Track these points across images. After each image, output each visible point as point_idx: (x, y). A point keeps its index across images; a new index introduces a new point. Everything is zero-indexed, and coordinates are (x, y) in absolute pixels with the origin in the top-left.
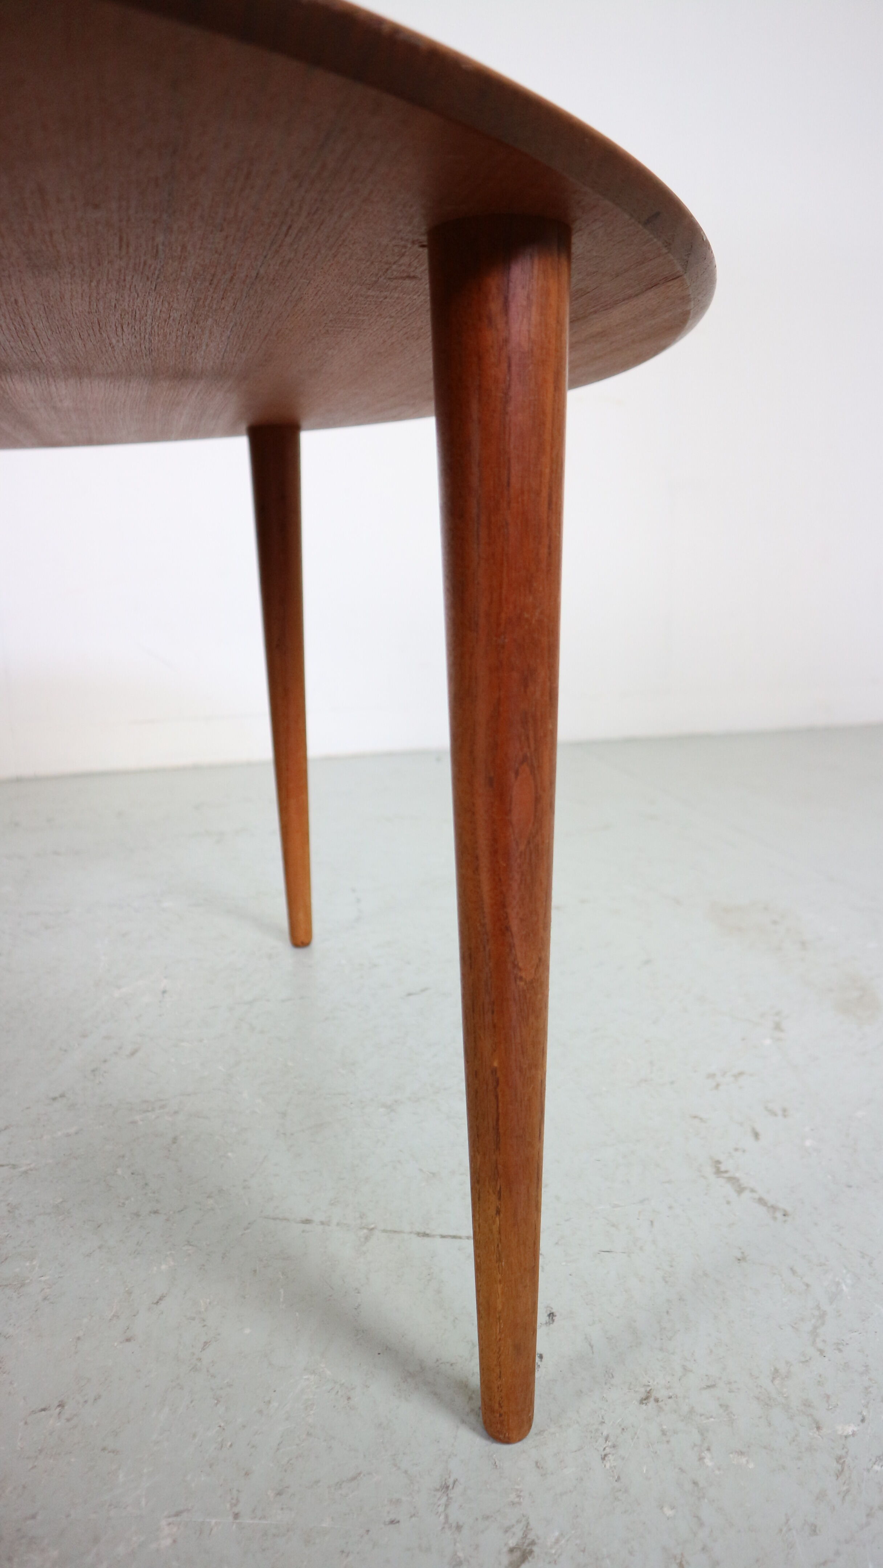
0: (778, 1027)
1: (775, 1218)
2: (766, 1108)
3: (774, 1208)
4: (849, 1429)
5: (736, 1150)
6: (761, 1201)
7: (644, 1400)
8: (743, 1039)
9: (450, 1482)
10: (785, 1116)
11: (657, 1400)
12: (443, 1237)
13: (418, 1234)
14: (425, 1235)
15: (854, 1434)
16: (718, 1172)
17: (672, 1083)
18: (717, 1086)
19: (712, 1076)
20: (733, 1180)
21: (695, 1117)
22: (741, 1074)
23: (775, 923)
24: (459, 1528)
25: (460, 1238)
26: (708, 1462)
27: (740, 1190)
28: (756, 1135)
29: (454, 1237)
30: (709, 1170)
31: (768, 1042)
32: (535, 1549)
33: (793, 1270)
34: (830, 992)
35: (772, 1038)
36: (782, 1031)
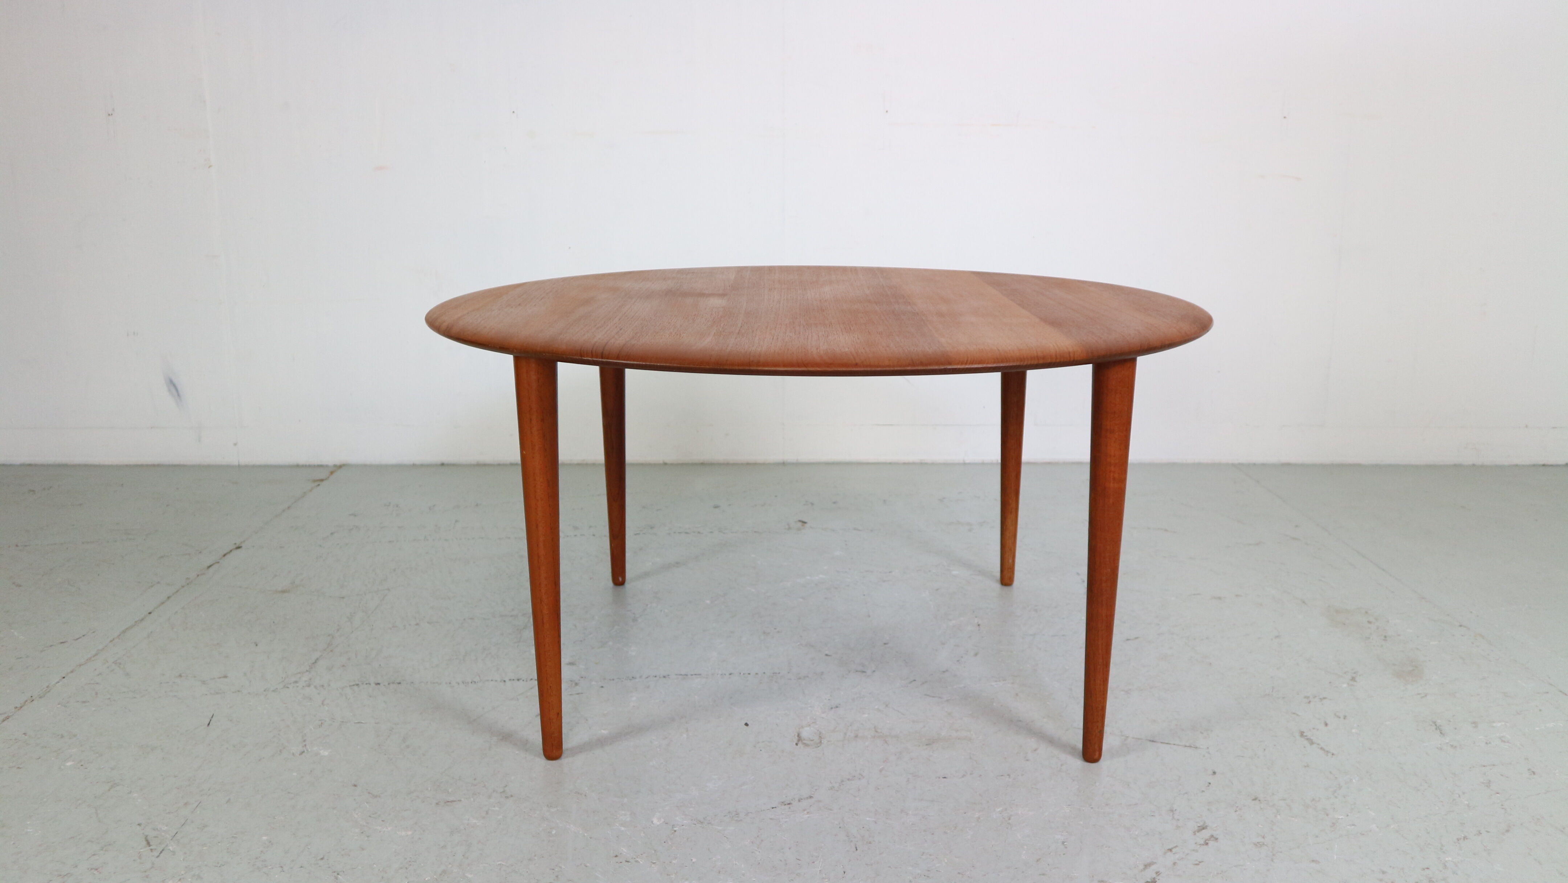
0: (1353, 679)
1: (1327, 755)
2: (1335, 714)
3: (1328, 752)
5: (1314, 729)
6: (1321, 748)
7: (1255, 799)
8: (1330, 683)
9: (1174, 809)
10: (1344, 719)
11: (1259, 800)
12: (1162, 743)
13: (1150, 741)
14: (1153, 741)
15: (1342, 818)
16: (1302, 736)
17: (1283, 698)
18: (1310, 702)
19: (1307, 697)
20: (1308, 739)
21: (1294, 713)
22: (1324, 698)
23: (1369, 622)
24: (1178, 820)
25: (1170, 744)
26: (1279, 817)
27: (1312, 743)
28: (1326, 725)
29: (1167, 743)
30: (1297, 734)
31: (1345, 686)
32: (1208, 828)
33: (1331, 773)
34: (1394, 665)
35: (1348, 684)
36: (1355, 681)
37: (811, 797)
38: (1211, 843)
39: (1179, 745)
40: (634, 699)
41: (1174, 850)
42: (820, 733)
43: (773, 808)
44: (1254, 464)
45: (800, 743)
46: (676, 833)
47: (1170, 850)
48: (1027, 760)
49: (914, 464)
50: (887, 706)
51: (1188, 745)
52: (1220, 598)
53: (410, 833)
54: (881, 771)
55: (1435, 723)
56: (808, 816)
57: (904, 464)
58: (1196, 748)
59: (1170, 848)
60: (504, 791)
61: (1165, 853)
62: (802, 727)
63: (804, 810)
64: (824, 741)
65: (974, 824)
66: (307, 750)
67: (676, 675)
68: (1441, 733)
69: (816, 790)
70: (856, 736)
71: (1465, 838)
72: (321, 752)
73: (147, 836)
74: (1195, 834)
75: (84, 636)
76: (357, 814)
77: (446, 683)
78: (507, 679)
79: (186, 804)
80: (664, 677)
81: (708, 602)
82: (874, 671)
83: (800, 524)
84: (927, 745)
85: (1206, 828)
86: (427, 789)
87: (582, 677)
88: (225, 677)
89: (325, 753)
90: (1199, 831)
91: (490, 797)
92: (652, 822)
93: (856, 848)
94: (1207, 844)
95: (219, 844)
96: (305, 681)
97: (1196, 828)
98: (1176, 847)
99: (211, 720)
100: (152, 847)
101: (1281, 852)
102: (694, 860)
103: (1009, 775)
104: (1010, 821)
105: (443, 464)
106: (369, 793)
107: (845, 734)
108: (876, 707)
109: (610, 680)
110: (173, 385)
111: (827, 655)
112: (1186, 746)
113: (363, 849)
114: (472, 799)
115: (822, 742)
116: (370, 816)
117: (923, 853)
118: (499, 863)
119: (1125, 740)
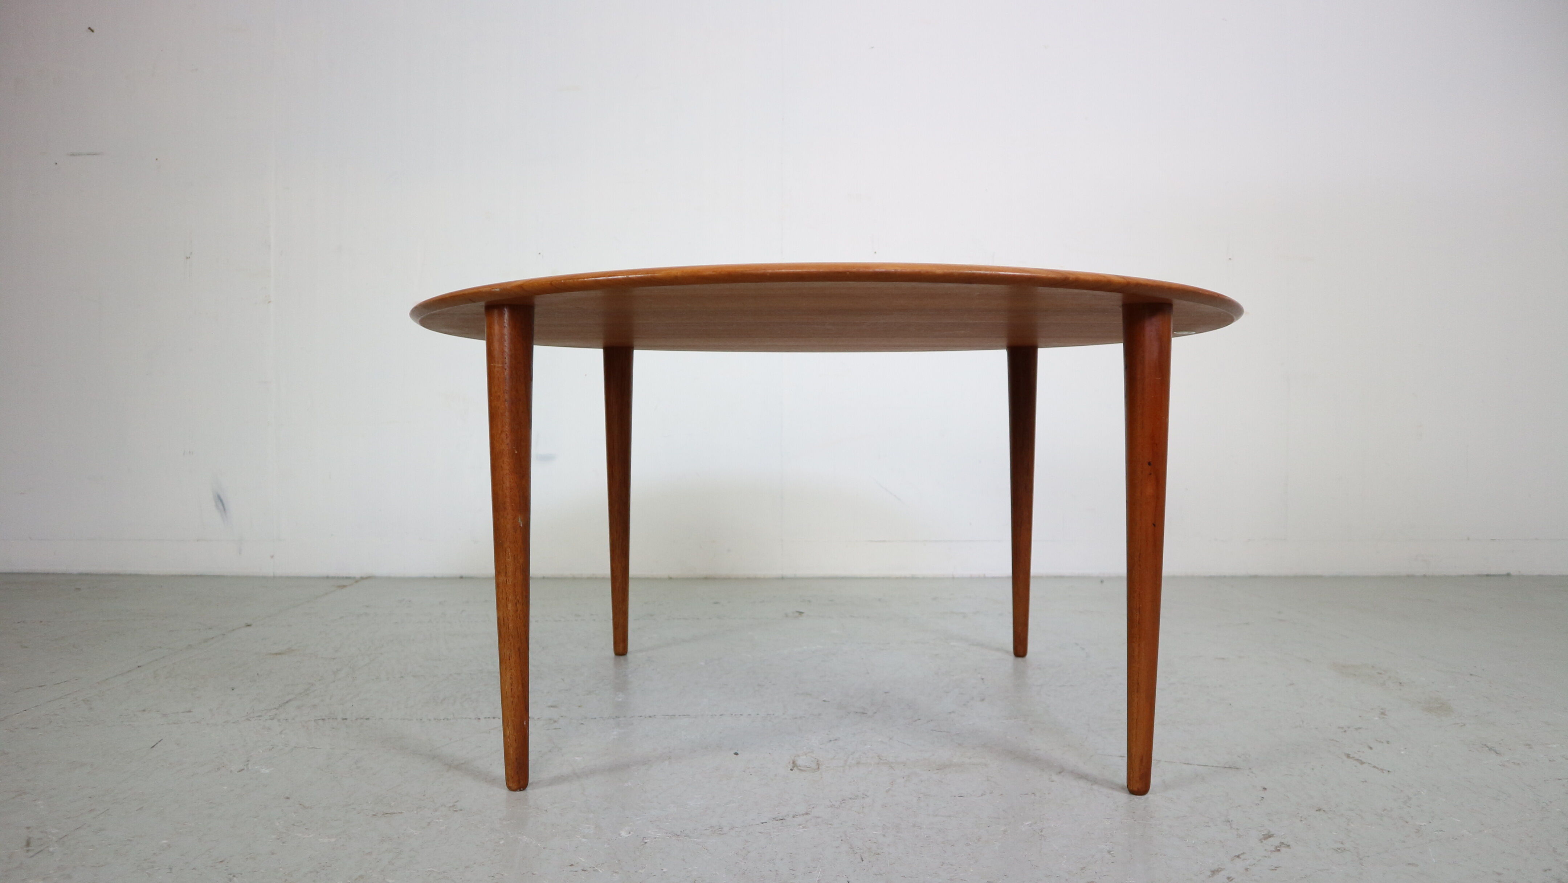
0: (1383, 713)
1: (1383, 772)
2: (1377, 740)
3: (1382, 770)
5: (1359, 751)
6: (1375, 767)
7: (1319, 810)
8: (1361, 716)
9: (1230, 820)
10: (1388, 743)
12: (1198, 765)
15: (1425, 825)
16: (1349, 757)
17: (1317, 728)
18: (1346, 731)
19: (1342, 727)
20: (1357, 760)
21: (1333, 740)
22: (1360, 728)
23: (1380, 673)
24: (1238, 829)
26: (1352, 825)
27: (1362, 763)
28: (1371, 748)
30: (1345, 758)
31: (1377, 718)
32: (1275, 836)
33: (1394, 786)
34: (1420, 703)
35: (1379, 717)
36: (1386, 715)
37: (807, 813)
38: (1283, 850)
39: (1218, 767)
41: (1242, 857)
42: (818, 761)
43: (763, 823)
44: (1225, 577)
45: (795, 768)
46: (646, 845)
47: (1238, 857)
49: (905, 578)
50: (891, 739)
51: (1227, 766)
52: (1223, 659)
55: (1486, 745)
56: (803, 830)
57: (897, 578)
58: (1238, 769)
59: (1237, 855)
61: (1232, 860)
62: (799, 756)
63: (800, 825)
64: (823, 767)
65: (1000, 836)
66: (248, 768)
67: (663, 715)
68: (1497, 753)
69: (813, 807)
70: (858, 763)
72: (262, 770)
73: (30, 838)
74: (1262, 842)
75: (65, 681)
79: (91, 811)
80: (650, 717)
81: (702, 663)
82: (875, 713)
83: (797, 614)
84: (938, 769)
85: (1273, 836)
86: (367, 802)
88: (189, 711)
89: (265, 771)
90: (1265, 839)
91: (436, 810)
92: (619, 834)
93: (862, 859)
94: (1279, 850)
95: (109, 846)
96: (270, 716)
97: (1262, 837)
98: (1243, 853)
99: (156, 743)
100: (29, 848)
101: (1368, 857)
102: (665, 870)
104: (1043, 833)
106: (300, 805)
107: (846, 761)
108: (880, 740)
109: (592, 719)
110: (220, 500)
111: (824, 701)
112: (1225, 767)
113: (273, 854)
114: (415, 812)
115: (820, 768)
116: (293, 825)
117: (943, 863)
118: (430, 869)
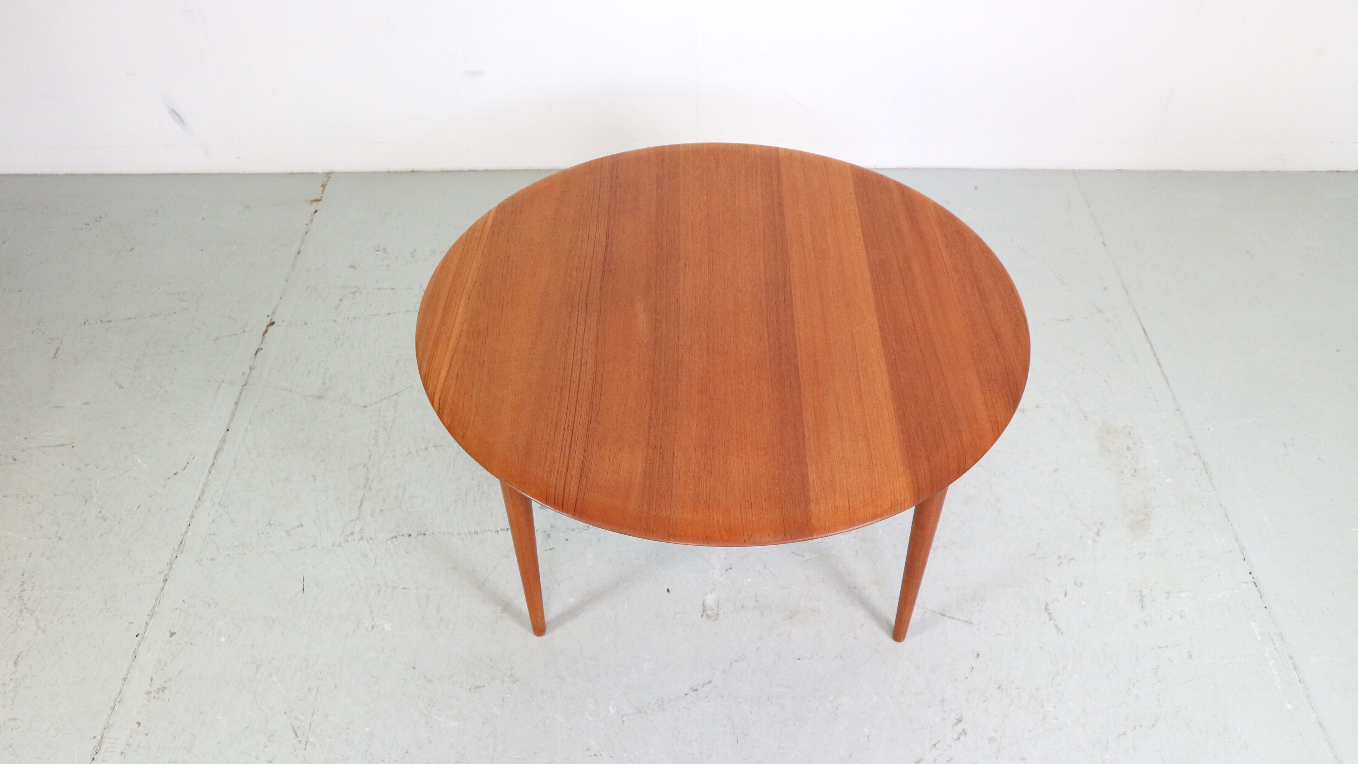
0: (1098, 534)
1: (1058, 634)
2: (1075, 581)
3: (1059, 629)
4: (1050, 709)
5: (1056, 600)
6: (1056, 626)
7: (999, 688)
8: (1080, 538)
9: (944, 699)
10: (1080, 587)
12: (949, 617)
13: (941, 614)
15: (1051, 711)
16: (1046, 609)
17: (1043, 558)
18: (1060, 564)
19: (1060, 558)
20: (1050, 614)
21: (1046, 579)
22: (1072, 559)
24: (945, 711)
26: (1010, 709)
28: (1066, 594)
30: (1043, 607)
31: (1090, 541)
32: (963, 720)
33: (1056, 656)
34: (1132, 512)
35: (1093, 539)
36: (1099, 536)
37: (710, 682)
38: (962, 737)
39: (960, 620)
40: (590, 556)
41: (937, 745)
42: (718, 601)
43: (686, 695)
45: (704, 614)
46: (625, 723)
47: (935, 745)
48: (856, 638)
50: (765, 566)
51: (966, 620)
53: (457, 724)
54: (758, 649)
55: (1141, 592)
56: (708, 704)
58: (971, 623)
59: (935, 743)
60: (511, 675)
61: (931, 749)
62: (706, 594)
64: (721, 612)
65: (813, 715)
66: (376, 624)
68: (1142, 606)
69: (714, 673)
70: (742, 607)
71: (1125, 734)
72: (385, 626)
73: (293, 726)
74: (953, 728)
75: (188, 463)
76: (420, 702)
77: (457, 534)
78: (499, 529)
79: (309, 689)
84: (790, 618)
86: (461, 672)
87: (552, 527)
88: (302, 526)
89: (388, 628)
90: (956, 724)
91: (503, 682)
93: (738, 741)
94: (959, 739)
95: (340, 736)
96: (359, 532)
97: (955, 721)
98: (939, 742)
99: (303, 584)
100: (300, 739)
101: (1004, 749)
103: (841, 657)
104: (837, 712)
105: (413, 171)
106: (424, 677)
107: (735, 603)
108: (758, 569)
109: (572, 530)
110: (175, 114)
112: (964, 621)
114: (492, 685)
115: (719, 613)
116: (429, 705)
119: (925, 613)
